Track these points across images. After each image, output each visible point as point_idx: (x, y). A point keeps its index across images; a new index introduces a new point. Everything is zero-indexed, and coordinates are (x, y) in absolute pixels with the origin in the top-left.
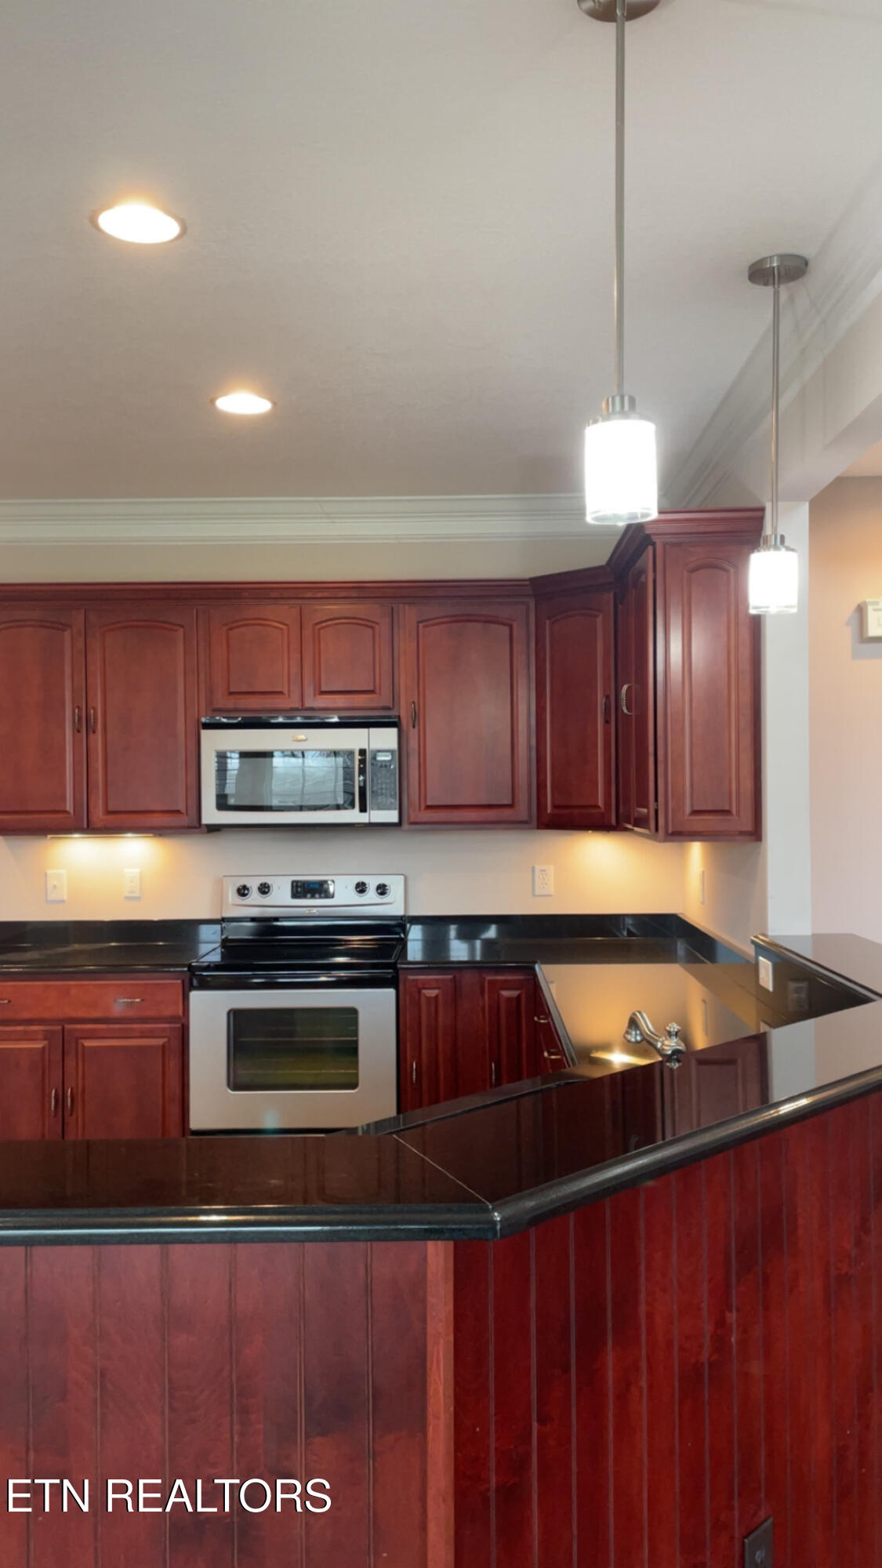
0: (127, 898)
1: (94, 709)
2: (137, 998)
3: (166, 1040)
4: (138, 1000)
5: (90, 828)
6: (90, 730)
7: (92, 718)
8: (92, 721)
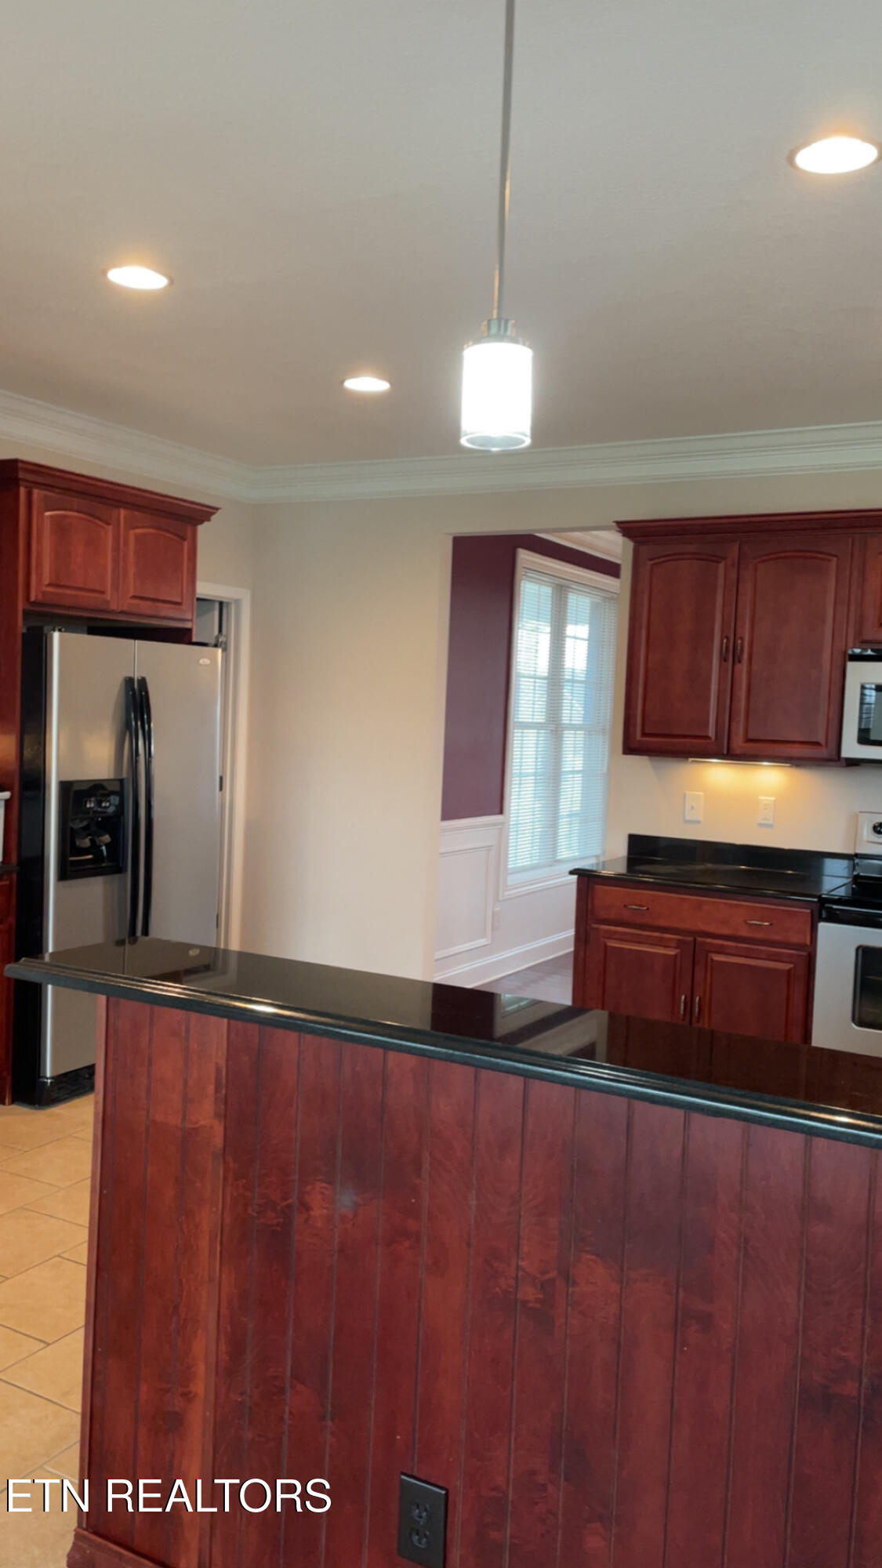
0: (761, 825)
1: (742, 639)
2: (766, 922)
3: (792, 966)
4: (766, 924)
5: (729, 753)
6: (736, 659)
7: (739, 648)
8: (739, 651)
